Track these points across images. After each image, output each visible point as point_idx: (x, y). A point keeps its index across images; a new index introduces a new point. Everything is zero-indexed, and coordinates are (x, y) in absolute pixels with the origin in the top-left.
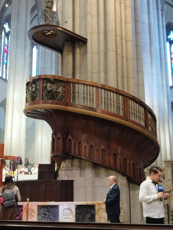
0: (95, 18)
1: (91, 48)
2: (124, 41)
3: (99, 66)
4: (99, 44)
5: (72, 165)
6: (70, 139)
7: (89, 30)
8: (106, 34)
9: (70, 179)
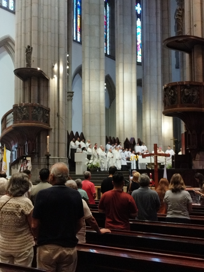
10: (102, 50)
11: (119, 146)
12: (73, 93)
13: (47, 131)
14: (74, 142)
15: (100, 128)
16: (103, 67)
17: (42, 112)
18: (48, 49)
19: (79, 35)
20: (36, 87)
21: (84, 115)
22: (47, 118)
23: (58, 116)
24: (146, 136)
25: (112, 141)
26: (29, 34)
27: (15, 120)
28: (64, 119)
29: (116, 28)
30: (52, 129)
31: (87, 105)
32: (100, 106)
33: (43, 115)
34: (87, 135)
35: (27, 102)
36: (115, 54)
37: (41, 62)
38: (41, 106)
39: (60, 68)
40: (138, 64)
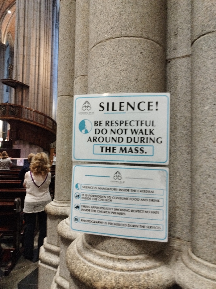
1: (31, 91)
3: (34, 100)
4: (35, 89)
6: (20, 132)
7: (30, 82)
8: (38, 85)
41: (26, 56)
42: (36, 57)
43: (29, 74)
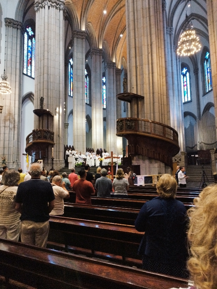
0: (148, 85)
1: (146, 101)
2: (162, 96)
3: (150, 110)
4: (150, 99)
5: (139, 158)
6: (137, 147)
7: (145, 92)
8: (153, 93)
9: (138, 164)
10: (84, 101)
11: (94, 153)
12: (68, 124)
13: (52, 145)
14: (68, 151)
15: (83, 144)
16: (84, 110)
17: (49, 134)
18: (53, 99)
19: (72, 92)
20: (46, 120)
21: (74, 136)
22: (52, 138)
23: (59, 136)
24: (108, 148)
25: (90, 150)
26: (42, 90)
27: (34, 138)
28: (62, 137)
29: (92, 89)
30: (55, 144)
31: (76, 130)
32: (83, 131)
33: (50, 136)
34: (75, 147)
35: (41, 128)
36: (91, 103)
37: (49, 106)
38: (49, 131)
39: (60, 110)
40: (104, 109)
41: (138, 67)
42: (148, 64)
43: (143, 84)
